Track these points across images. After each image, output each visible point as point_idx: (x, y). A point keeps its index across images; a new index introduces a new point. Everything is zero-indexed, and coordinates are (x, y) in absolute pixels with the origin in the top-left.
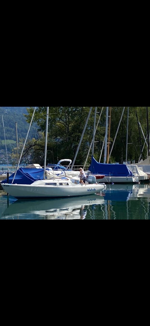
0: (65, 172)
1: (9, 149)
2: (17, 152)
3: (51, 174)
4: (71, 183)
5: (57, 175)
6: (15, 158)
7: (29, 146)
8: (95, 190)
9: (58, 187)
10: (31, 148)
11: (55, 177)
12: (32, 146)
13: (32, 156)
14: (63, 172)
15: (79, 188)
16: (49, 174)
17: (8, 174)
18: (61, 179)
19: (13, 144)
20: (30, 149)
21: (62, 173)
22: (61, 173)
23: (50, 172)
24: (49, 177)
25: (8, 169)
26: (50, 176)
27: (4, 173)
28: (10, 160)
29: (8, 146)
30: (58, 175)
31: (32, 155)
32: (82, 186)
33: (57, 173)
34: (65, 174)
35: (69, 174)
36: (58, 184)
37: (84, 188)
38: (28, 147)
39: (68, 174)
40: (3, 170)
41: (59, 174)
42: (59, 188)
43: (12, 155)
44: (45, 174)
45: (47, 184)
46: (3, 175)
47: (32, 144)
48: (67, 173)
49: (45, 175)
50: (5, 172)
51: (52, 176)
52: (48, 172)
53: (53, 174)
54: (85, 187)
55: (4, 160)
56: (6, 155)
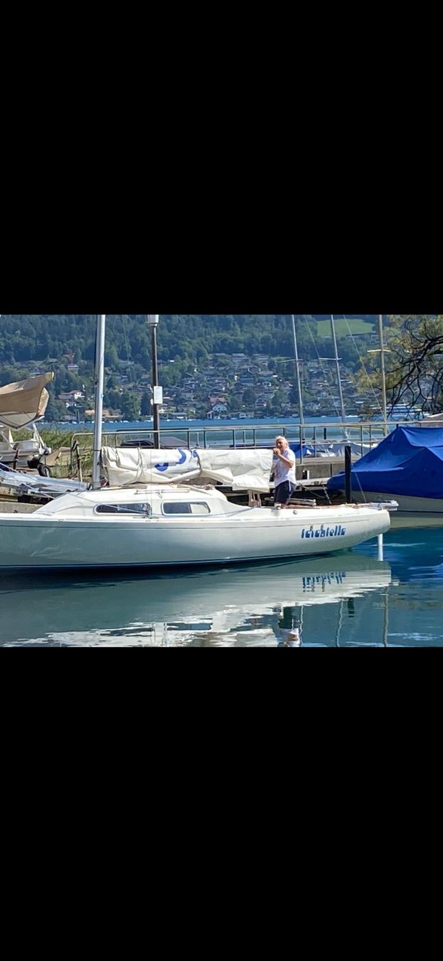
0: (196, 455)
1: (346, 358)
2: (380, 366)
3: (124, 462)
4: (221, 500)
5: (157, 466)
6: (373, 391)
7: (426, 342)
8: (343, 534)
9: (153, 521)
10: (433, 350)
11: (148, 479)
12: (437, 339)
13: (438, 379)
14: (187, 453)
15: (255, 525)
16: (118, 463)
17: (348, 450)
18: (175, 486)
19: (362, 337)
20: (432, 354)
21: (183, 460)
22: (178, 461)
23: (122, 453)
24: (120, 479)
25: (344, 434)
26: (120, 475)
27: (327, 446)
28: (349, 400)
29: (341, 342)
30: (162, 467)
31: (437, 375)
32: (277, 514)
33: (156, 461)
34: (199, 462)
35: (220, 461)
36: (157, 509)
37: (288, 524)
38: (422, 344)
39: (212, 465)
40: (325, 438)
41: (166, 465)
42: (159, 527)
43: (357, 379)
44: (100, 463)
45: (102, 509)
46: (323, 455)
47: (436, 333)
48: (207, 456)
49: (98, 467)
50: (332, 447)
51: (134, 473)
52: (112, 456)
53: (137, 464)
54: (288, 520)
55: (326, 401)
56: (333, 380)
